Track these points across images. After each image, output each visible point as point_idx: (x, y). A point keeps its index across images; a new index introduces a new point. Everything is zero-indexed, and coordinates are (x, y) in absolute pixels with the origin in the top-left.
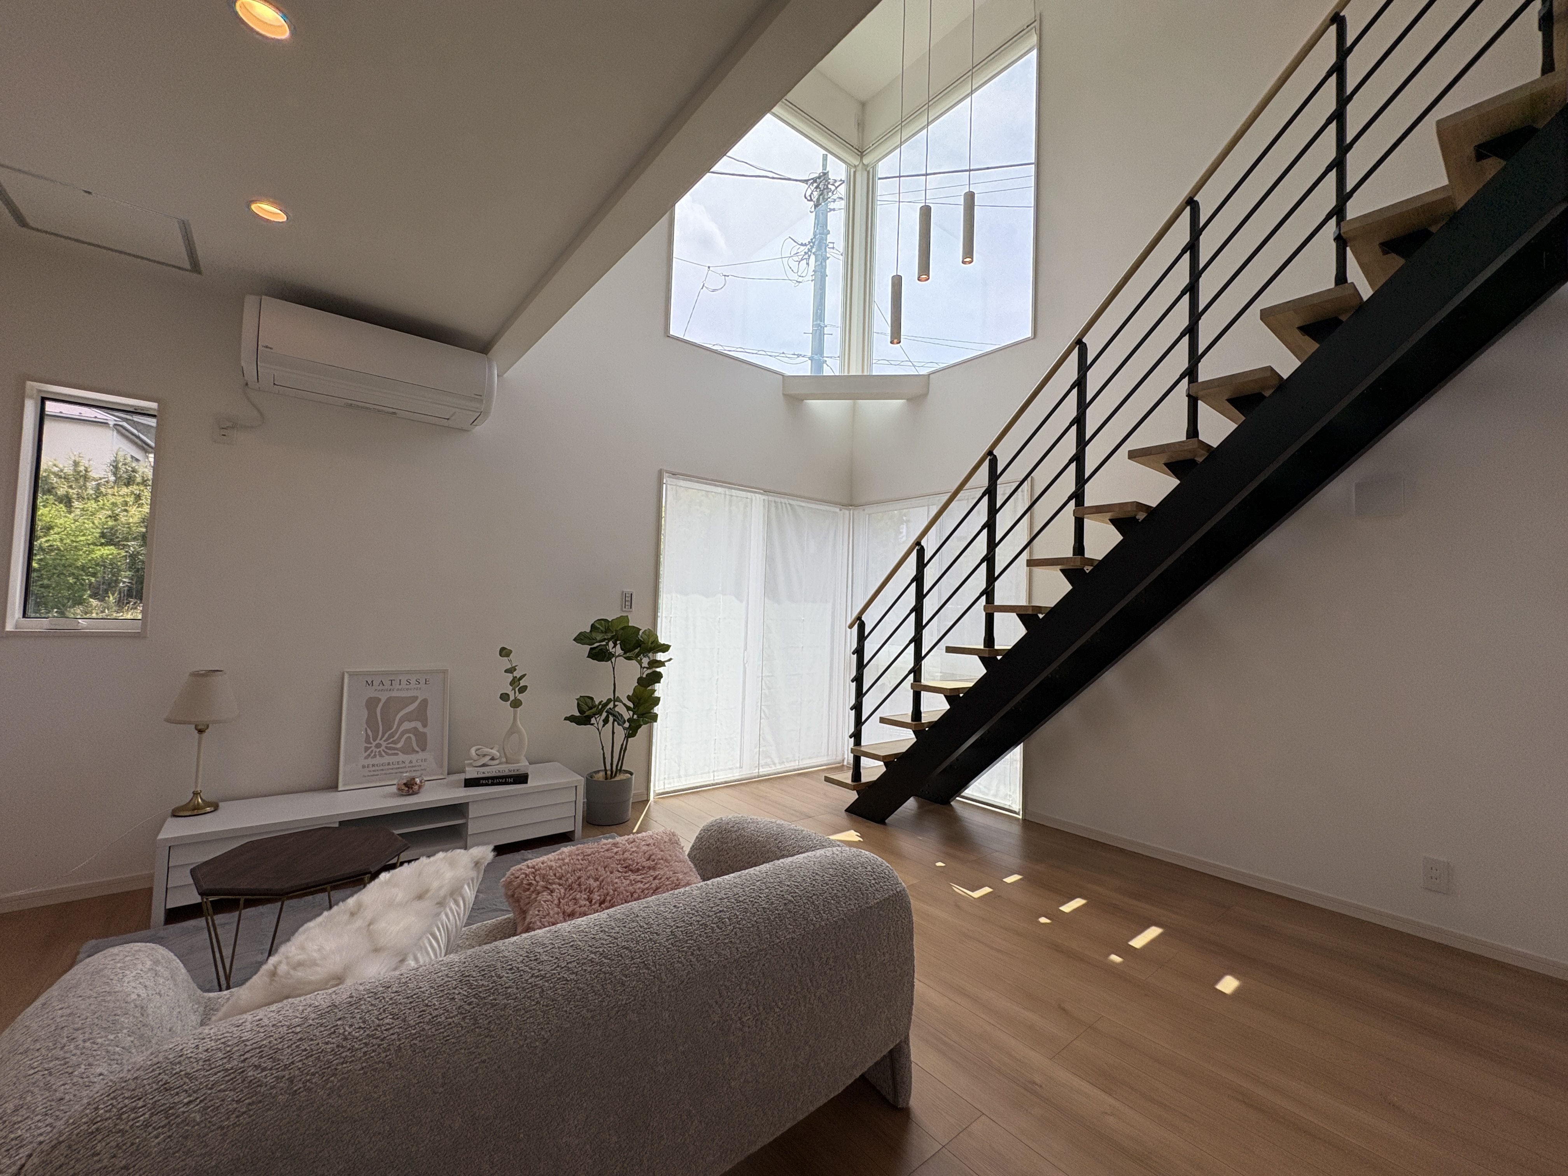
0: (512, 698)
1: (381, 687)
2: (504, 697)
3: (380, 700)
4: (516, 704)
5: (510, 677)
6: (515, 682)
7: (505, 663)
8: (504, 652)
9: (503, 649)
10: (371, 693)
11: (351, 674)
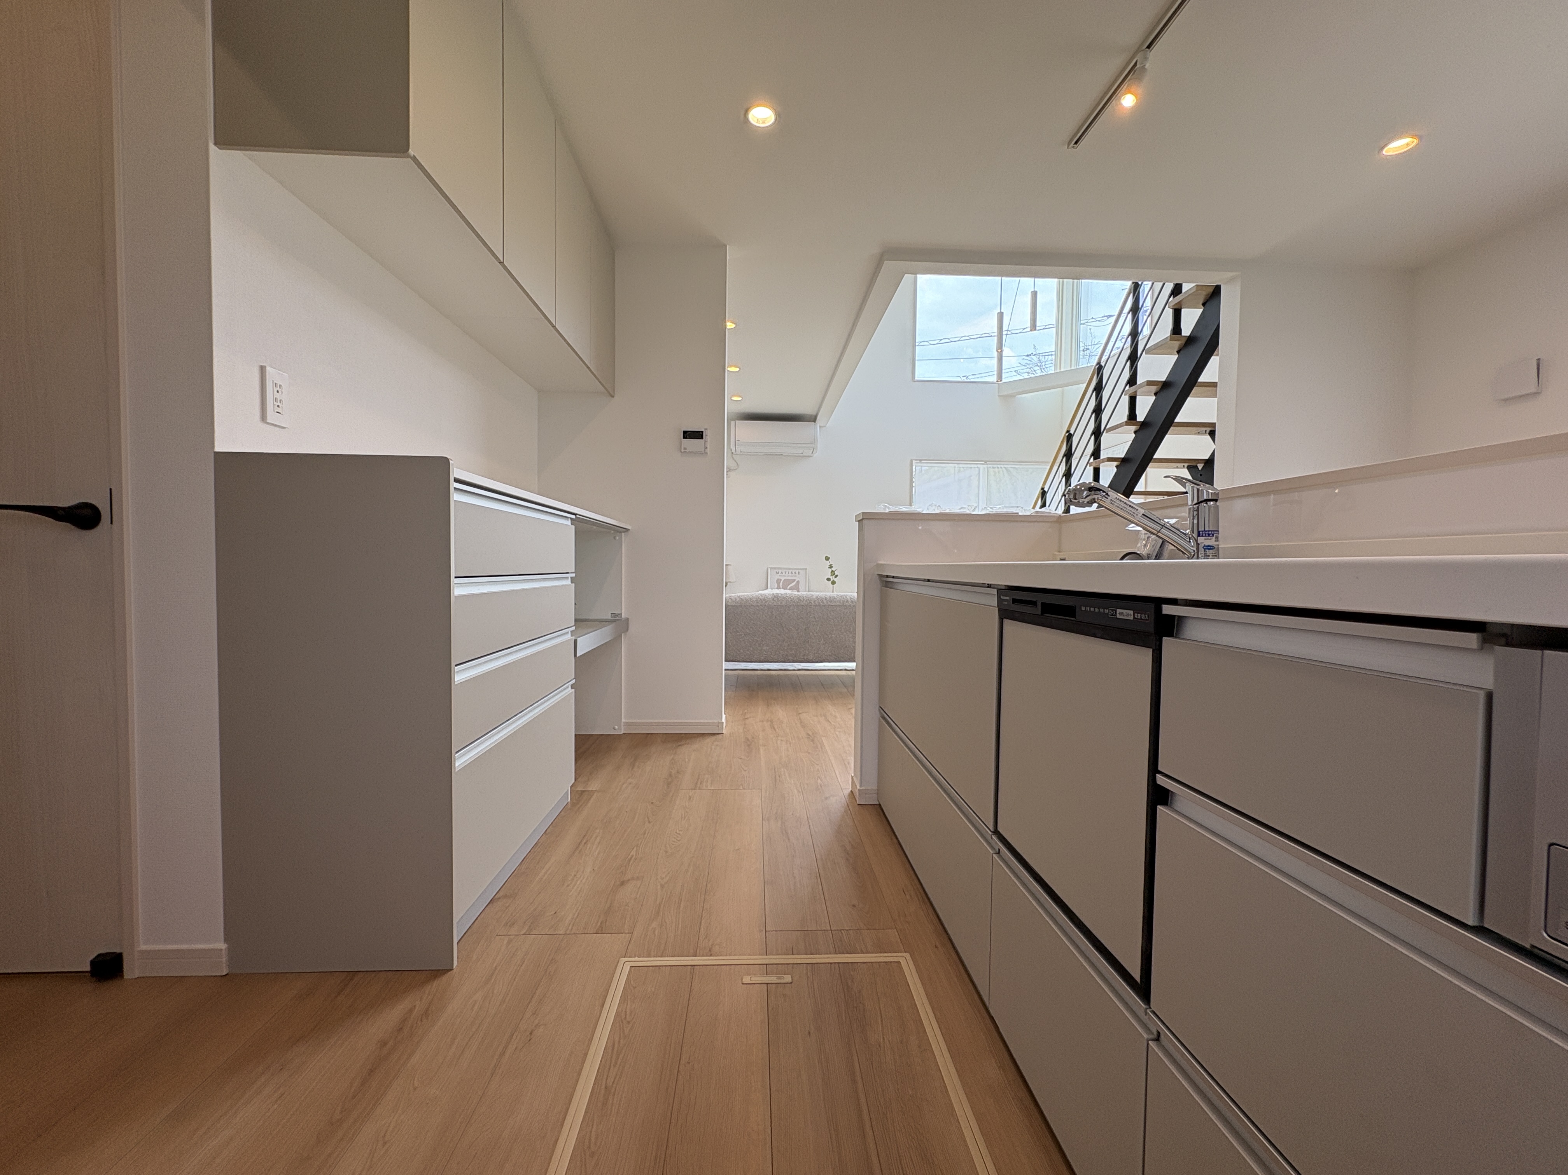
0: (832, 580)
1: (782, 575)
2: (828, 579)
3: (781, 580)
4: (833, 583)
5: (830, 570)
6: (833, 573)
7: (828, 563)
8: (827, 558)
9: (826, 557)
10: (778, 577)
11: (771, 568)
